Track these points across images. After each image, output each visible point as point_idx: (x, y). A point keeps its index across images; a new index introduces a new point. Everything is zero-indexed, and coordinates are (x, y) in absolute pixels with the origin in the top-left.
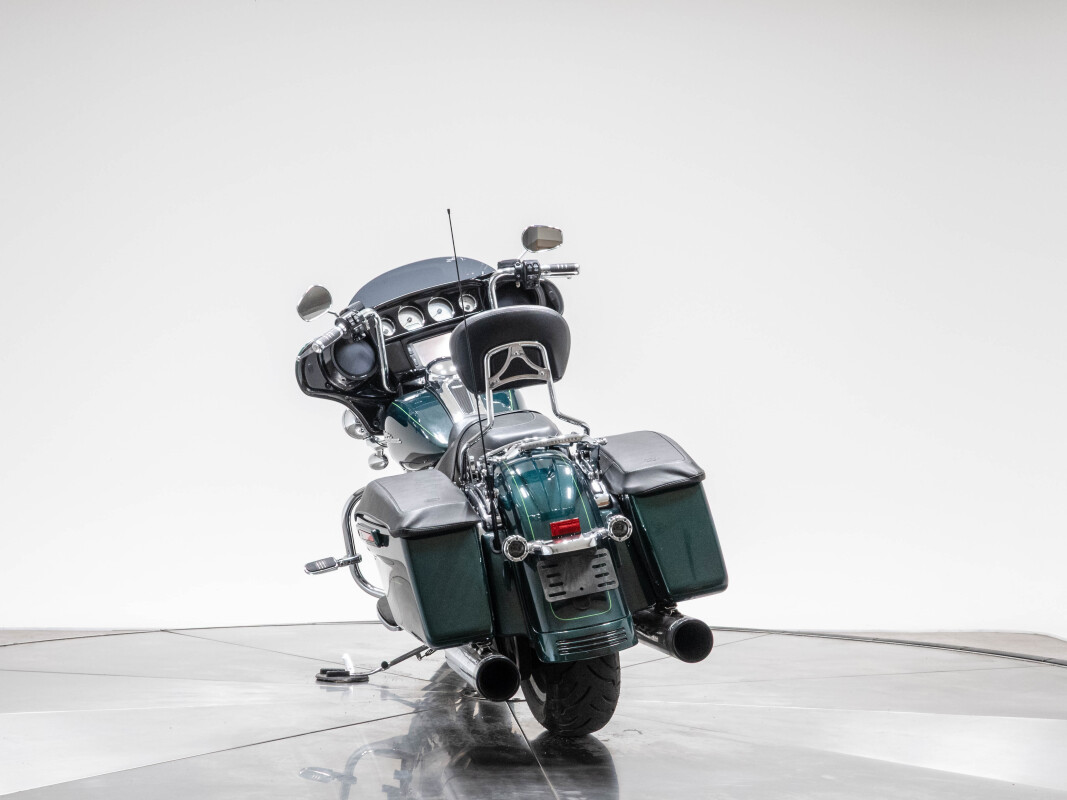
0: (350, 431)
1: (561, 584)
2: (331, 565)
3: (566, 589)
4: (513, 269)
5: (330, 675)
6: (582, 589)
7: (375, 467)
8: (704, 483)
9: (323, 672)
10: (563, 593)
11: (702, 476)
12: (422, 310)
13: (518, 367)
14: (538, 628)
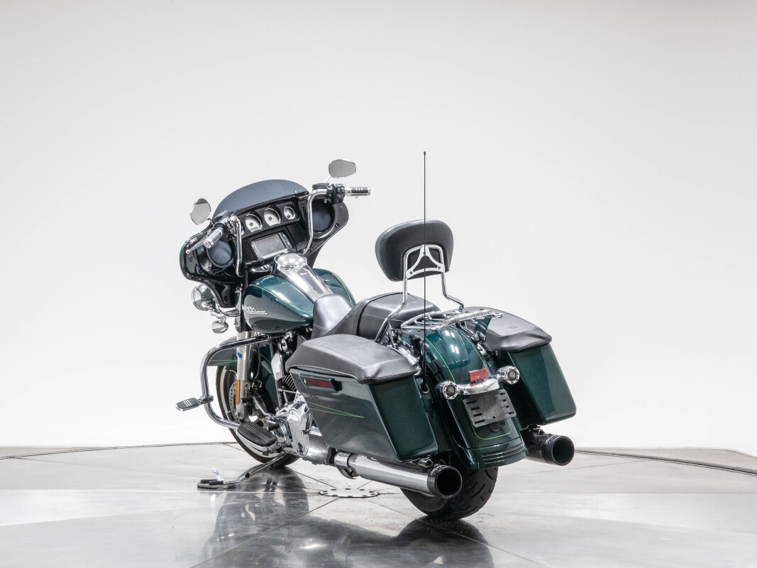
0: (197, 304)
1: (481, 414)
2: (195, 404)
3: (484, 418)
4: (325, 190)
5: (211, 484)
6: (494, 417)
7: (216, 331)
8: (551, 343)
9: (204, 482)
10: (483, 421)
11: (548, 339)
12: (259, 218)
13: (426, 262)
14: (463, 445)
